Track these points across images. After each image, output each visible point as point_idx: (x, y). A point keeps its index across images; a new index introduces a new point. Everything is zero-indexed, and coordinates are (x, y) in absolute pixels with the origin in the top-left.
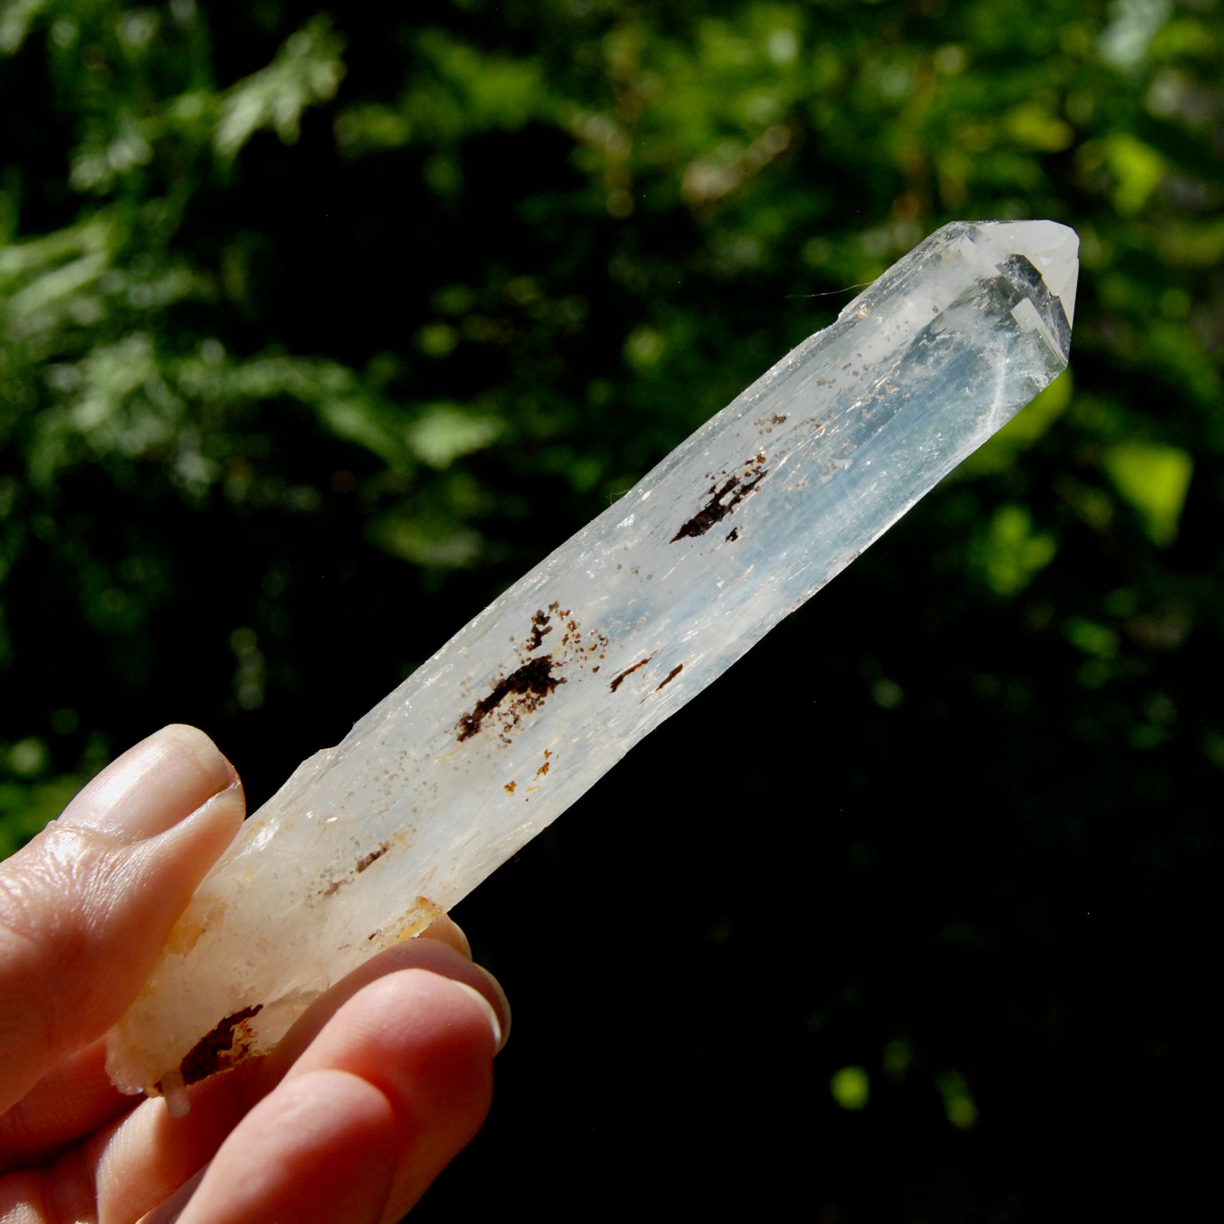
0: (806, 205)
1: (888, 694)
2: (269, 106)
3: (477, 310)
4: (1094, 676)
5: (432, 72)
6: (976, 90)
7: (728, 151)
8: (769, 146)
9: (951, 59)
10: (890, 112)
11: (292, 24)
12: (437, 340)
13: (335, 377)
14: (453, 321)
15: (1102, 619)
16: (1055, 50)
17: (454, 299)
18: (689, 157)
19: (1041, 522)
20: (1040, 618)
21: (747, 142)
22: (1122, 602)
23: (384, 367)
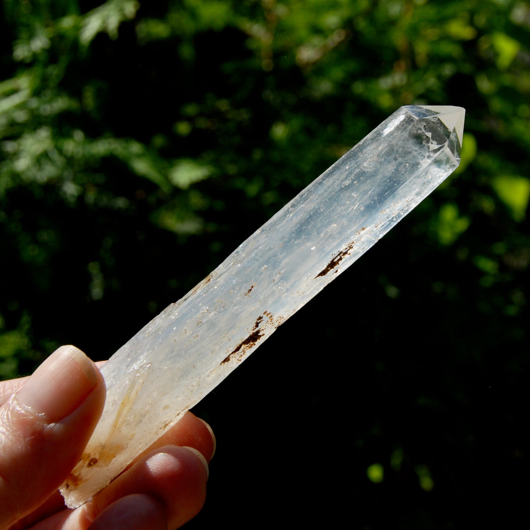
0: (352, 65)
1: (392, 292)
2: (104, 22)
4: (487, 282)
7: (317, 41)
8: (336, 38)
10: (392, 23)
12: (183, 128)
13: (136, 148)
14: (190, 120)
15: (491, 256)
17: (191, 109)
18: (300, 44)
19: (462, 212)
20: (462, 255)
21: (326, 37)
22: (500, 248)
23: (159, 141)
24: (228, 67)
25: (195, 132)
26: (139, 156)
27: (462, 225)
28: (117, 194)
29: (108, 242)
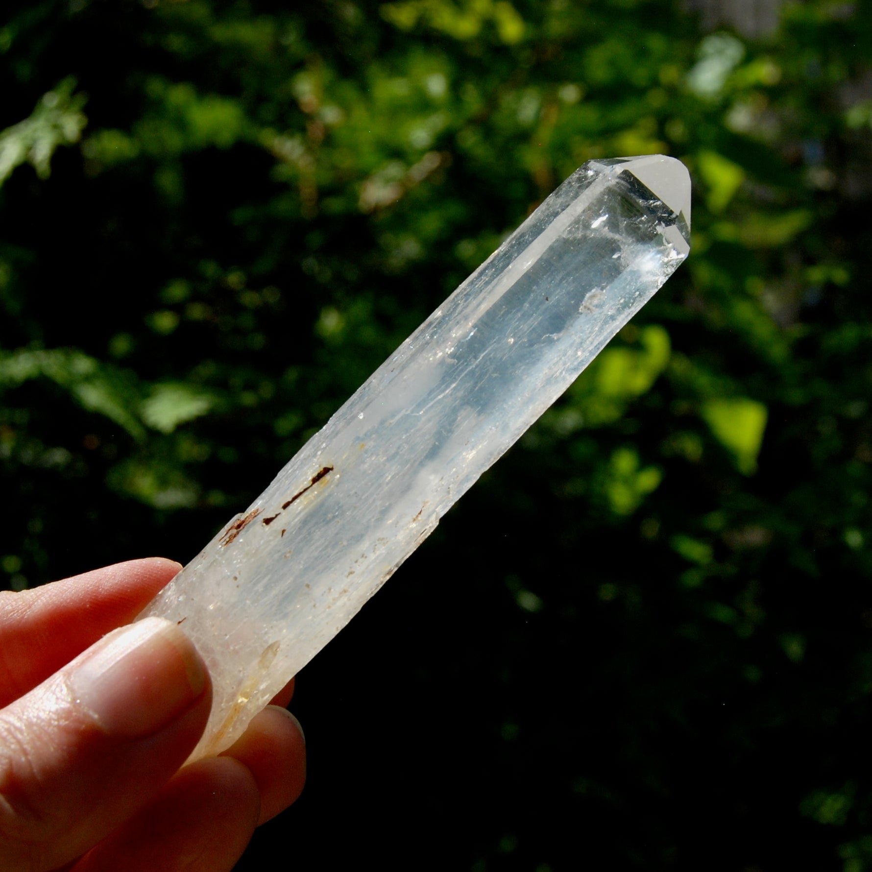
0: (455, 210)
1: (528, 601)
2: (30, 148)
3: (195, 297)
4: (692, 579)
5: (157, 107)
6: (590, 116)
7: (394, 170)
8: (429, 163)
9: (570, 93)
10: (524, 136)
11: (48, 85)
12: (165, 322)
13: (83, 364)
14: (178, 308)
15: (701, 535)
16: (655, 83)
17: (177, 291)
18: (364, 175)
19: (646, 460)
20: (651, 529)
21: (409, 164)
22: (715, 521)
23: (121, 345)
24: (241, 215)
25: (185, 327)
26: (88, 379)
27: (649, 480)
28: (51, 443)
29: (37, 526)
